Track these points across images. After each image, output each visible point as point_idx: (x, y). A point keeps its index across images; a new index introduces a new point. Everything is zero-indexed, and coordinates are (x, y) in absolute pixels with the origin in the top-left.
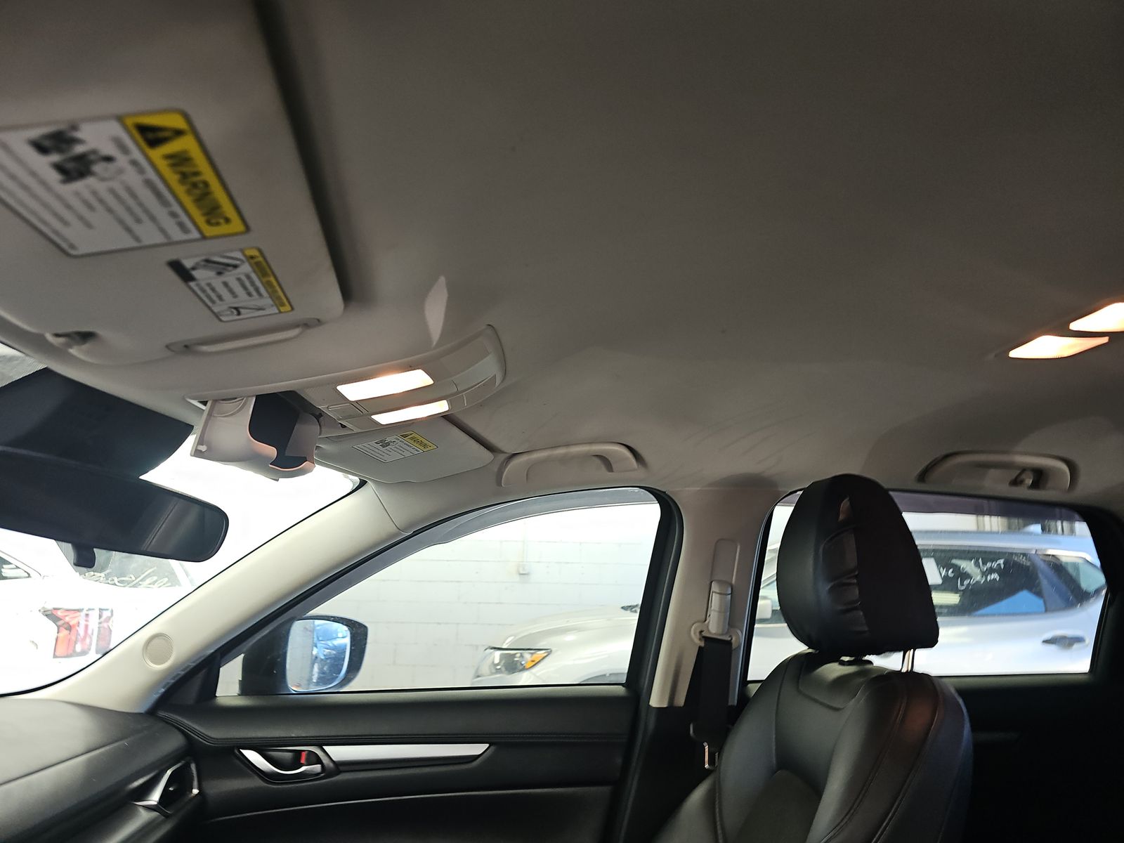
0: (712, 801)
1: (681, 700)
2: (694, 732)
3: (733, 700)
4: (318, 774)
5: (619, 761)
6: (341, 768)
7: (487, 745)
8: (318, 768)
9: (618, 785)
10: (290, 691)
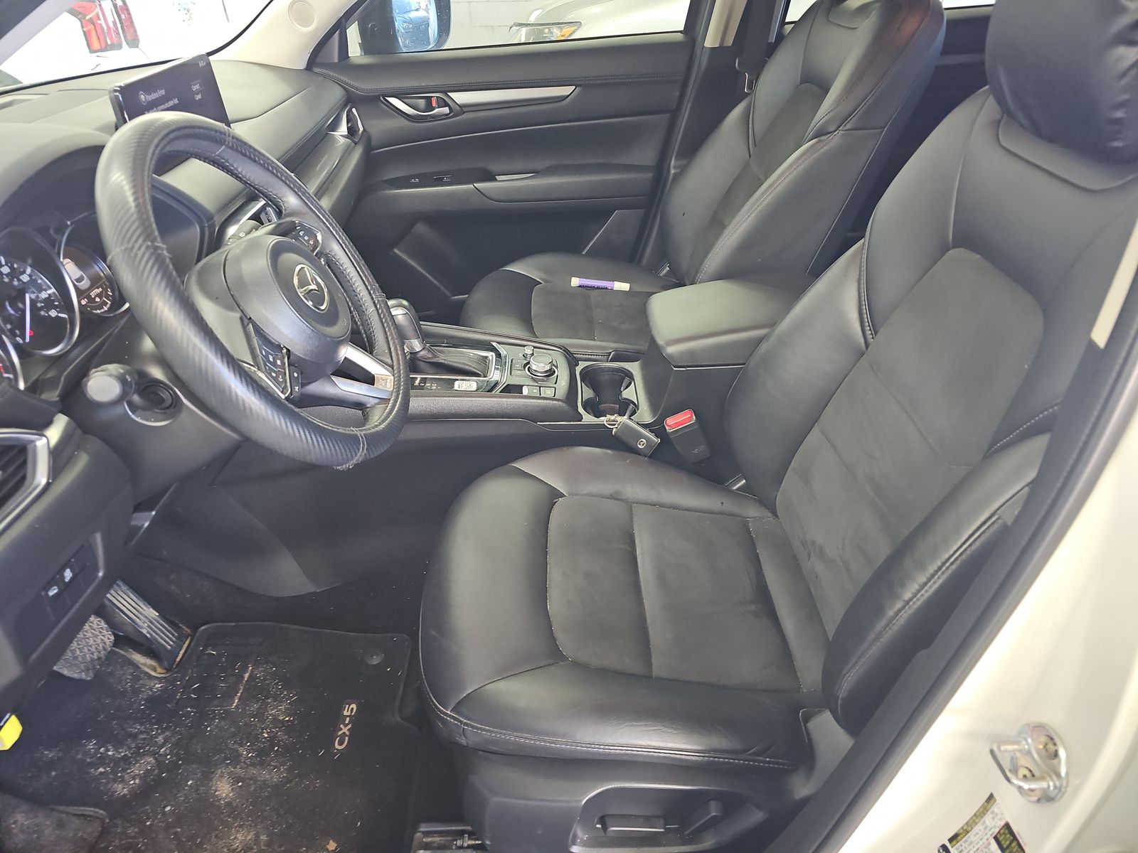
0: (746, 116)
1: (729, 41)
2: (738, 65)
3: (772, 39)
4: (447, 115)
5: (677, 94)
6: (465, 109)
7: (574, 87)
8: (446, 110)
9: (675, 113)
10: (402, 50)
